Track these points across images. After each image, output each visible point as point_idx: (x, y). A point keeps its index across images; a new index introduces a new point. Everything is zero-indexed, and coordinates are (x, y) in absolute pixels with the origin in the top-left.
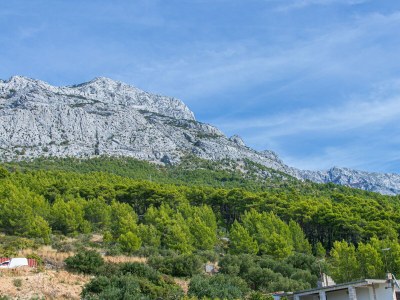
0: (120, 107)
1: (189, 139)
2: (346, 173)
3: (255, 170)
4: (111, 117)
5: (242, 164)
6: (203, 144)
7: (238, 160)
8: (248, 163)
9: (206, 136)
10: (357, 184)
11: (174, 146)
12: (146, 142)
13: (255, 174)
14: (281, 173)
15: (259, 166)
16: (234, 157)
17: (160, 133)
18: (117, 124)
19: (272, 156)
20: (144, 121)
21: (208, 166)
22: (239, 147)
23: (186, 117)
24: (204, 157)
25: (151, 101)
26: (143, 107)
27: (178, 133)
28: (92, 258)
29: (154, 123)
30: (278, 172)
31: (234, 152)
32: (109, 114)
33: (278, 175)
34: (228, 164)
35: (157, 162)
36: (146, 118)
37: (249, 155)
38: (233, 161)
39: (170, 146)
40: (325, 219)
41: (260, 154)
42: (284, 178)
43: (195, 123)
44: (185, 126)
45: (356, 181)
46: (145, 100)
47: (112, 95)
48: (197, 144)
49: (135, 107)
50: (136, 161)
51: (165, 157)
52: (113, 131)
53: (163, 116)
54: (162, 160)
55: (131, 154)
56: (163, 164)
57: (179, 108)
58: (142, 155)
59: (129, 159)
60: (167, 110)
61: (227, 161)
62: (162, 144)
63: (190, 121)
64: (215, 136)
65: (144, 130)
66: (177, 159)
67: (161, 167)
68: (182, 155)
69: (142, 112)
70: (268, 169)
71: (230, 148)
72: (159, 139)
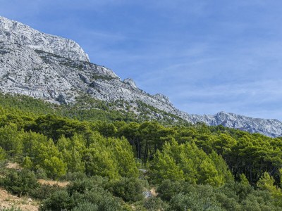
0: (15, 46)
1: (84, 80)
2: (231, 118)
3: (148, 112)
4: (6, 56)
5: (135, 105)
6: (98, 85)
7: (132, 102)
8: (141, 105)
9: (101, 77)
10: (242, 128)
11: (69, 86)
12: (42, 81)
13: (148, 115)
14: (172, 115)
15: (152, 108)
16: (127, 99)
17: (56, 73)
18: (12, 62)
19: (163, 100)
20: (40, 61)
21: (103, 106)
22: (132, 89)
23: (81, 59)
24: (99, 97)
25: (46, 42)
26: (38, 47)
27: (74, 74)
28: (27, 179)
29: (50, 63)
30: (169, 114)
31: (127, 94)
32: (5, 52)
33: (170, 117)
34: (122, 106)
35: (52, 101)
36: (42, 57)
37: (142, 97)
38: (126, 102)
39: (65, 85)
40: (245, 152)
41: (153, 97)
42: (176, 121)
43: (90, 65)
44: (80, 67)
45: (241, 126)
46: (41, 41)
47: (8, 34)
48: (92, 85)
49: (31, 46)
50: (31, 100)
51: (61, 96)
52: (9, 69)
53: (59, 57)
54: (57, 100)
55: (26, 93)
56: (59, 104)
57: (75, 49)
58: (38, 94)
59: (24, 98)
60: (62, 51)
61: (121, 102)
62: (57, 84)
63: (85, 63)
64: (110, 78)
65: (40, 69)
66: (72, 99)
67: (56, 106)
68: (77, 95)
69: (38, 52)
70: (160, 111)
71: (124, 90)
72: (55, 79)
